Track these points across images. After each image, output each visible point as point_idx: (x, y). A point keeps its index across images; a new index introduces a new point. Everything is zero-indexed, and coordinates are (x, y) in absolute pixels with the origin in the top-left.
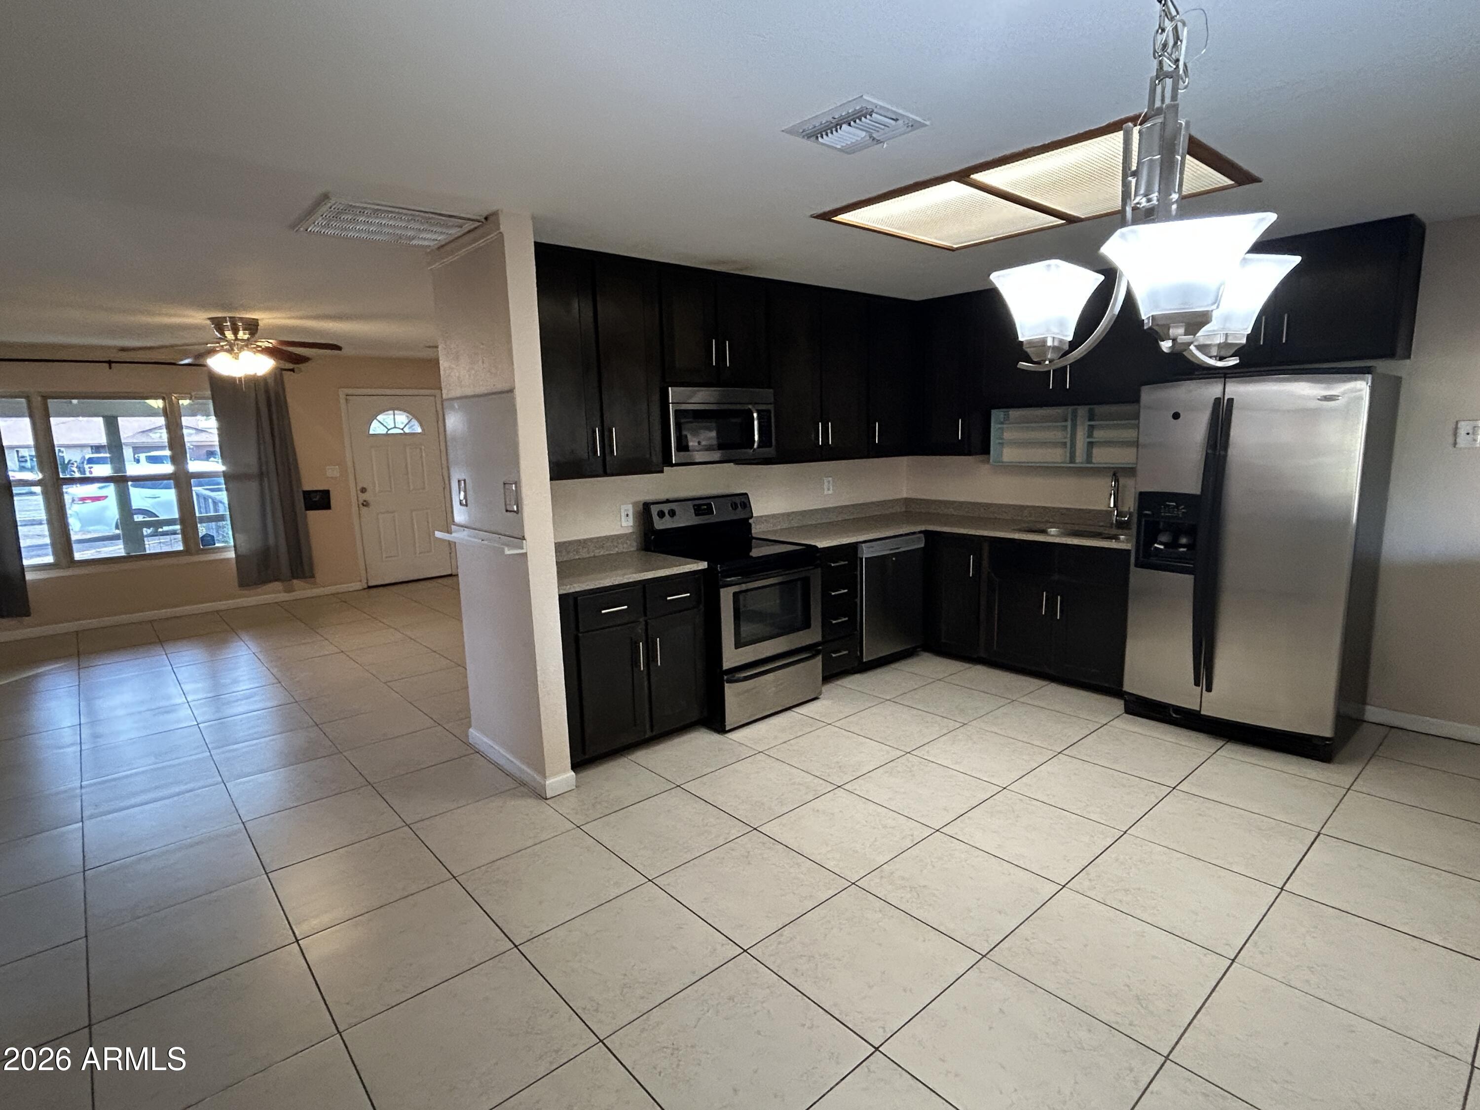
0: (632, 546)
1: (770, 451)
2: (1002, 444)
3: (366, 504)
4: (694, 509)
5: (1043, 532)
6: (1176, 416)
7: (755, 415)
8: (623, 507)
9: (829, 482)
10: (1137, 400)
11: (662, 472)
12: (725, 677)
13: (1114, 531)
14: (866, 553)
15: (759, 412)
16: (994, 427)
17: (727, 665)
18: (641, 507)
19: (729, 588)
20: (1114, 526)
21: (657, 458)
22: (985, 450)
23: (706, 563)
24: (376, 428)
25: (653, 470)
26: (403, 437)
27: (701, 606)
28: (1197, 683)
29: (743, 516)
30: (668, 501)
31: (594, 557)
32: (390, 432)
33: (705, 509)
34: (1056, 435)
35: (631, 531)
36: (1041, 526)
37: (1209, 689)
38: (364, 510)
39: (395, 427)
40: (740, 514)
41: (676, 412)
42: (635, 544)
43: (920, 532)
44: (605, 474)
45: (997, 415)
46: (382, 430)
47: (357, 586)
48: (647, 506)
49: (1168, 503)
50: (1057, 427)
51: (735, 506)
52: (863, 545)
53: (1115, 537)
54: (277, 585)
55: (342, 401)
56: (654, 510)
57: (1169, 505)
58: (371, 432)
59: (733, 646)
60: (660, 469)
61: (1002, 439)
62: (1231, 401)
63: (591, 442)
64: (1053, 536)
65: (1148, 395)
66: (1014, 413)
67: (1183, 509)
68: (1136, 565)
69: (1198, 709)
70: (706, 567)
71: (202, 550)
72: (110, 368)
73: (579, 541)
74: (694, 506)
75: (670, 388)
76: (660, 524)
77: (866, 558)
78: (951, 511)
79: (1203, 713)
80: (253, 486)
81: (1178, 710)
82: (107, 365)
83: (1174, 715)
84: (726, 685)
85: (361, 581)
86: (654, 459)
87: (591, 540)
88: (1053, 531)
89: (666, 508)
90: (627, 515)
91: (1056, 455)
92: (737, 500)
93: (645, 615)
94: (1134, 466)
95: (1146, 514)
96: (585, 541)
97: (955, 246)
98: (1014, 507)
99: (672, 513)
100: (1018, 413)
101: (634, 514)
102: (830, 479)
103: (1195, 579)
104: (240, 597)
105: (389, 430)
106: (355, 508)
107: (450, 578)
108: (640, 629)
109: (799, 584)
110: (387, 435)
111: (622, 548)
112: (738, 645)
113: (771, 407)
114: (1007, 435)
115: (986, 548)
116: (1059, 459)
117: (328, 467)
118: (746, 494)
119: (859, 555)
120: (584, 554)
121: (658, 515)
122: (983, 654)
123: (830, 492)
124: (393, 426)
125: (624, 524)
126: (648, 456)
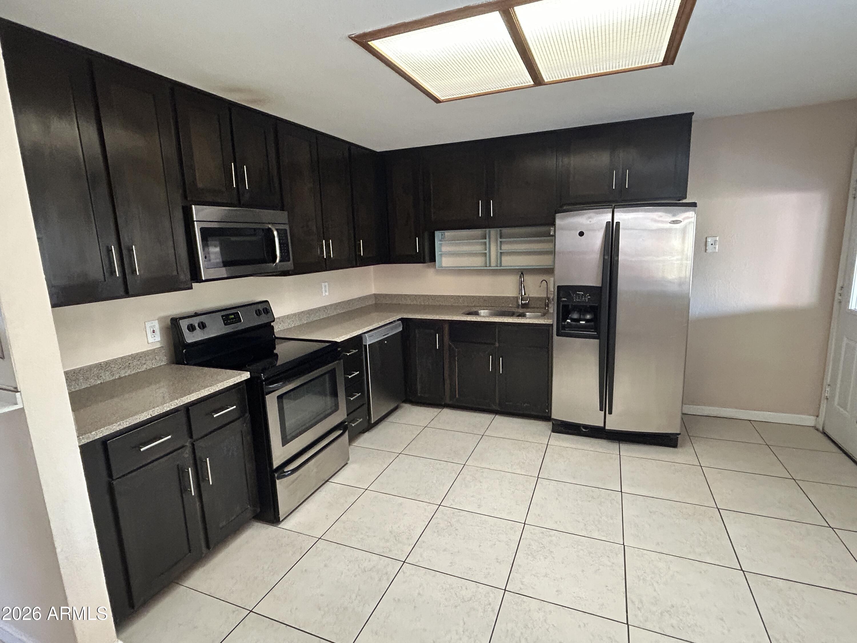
0: (162, 360)
1: (289, 265)
2: (441, 255)
4: (223, 319)
5: (476, 314)
6: (581, 234)
7: (275, 233)
8: (148, 325)
9: (325, 286)
10: (553, 224)
11: (191, 288)
12: (276, 475)
13: (521, 311)
14: (369, 341)
15: (277, 230)
16: (437, 243)
17: (276, 463)
18: (169, 321)
19: (273, 393)
20: (520, 306)
21: (185, 275)
22: (433, 259)
23: (249, 373)
25: (182, 287)
27: (247, 415)
28: (601, 410)
29: (266, 321)
30: (196, 315)
31: (120, 378)
33: (232, 319)
34: (478, 248)
35: (158, 345)
36: (474, 309)
37: (610, 413)
40: (263, 320)
41: (203, 230)
42: (165, 359)
43: (398, 320)
44: (127, 294)
45: (438, 234)
48: (175, 322)
49: (578, 293)
50: (478, 242)
51: (258, 313)
52: (366, 335)
53: (523, 315)
56: (184, 324)
57: (579, 294)
59: (281, 445)
60: (189, 286)
61: (442, 252)
62: (618, 224)
63: (106, 262)
64: (484, 316)
65: (561, 221)
66: (448, 234)
67: (589, 296)
68: (558, 335)
69: (602, 425)
70: (249, 376)
73: (100, 364)
74: (222, 316)
75: (193, 206)
76: (190, 338)
77: (369, 345)
78: (409, 302)
79: (607, 428)
81: (586, 427)
83: (584, 430)
84: (277, 481)
86: (182, 277)
87: (115, 361)
88: (482, 312)
89: (195, 321)
90: (154, 331)
91: (478, 262)
92: (260, 307)
93: (191, 437)
94: (552, 267)
95: (564, 301)
96: (107, 364)
97: (442, 98)
98: (452, 297)
99: (202, 326)
100: (453, 233)
101: (161, 329)
102: (326, 284)
103: (600, 342)
108: (187, 454)
109: (327, 377)
111: (150, 365)
112: (285, 441)
113: (287, 227)
114: (445, 249)
115: (446, 328)
116: (480, 264)
118: (267, 301)
119: (364, 343)
120: (107, 377)
121: (189, 329)
122: (448, 401)
123: (327, 294)
125: (151, 340)
126: (175, 273)
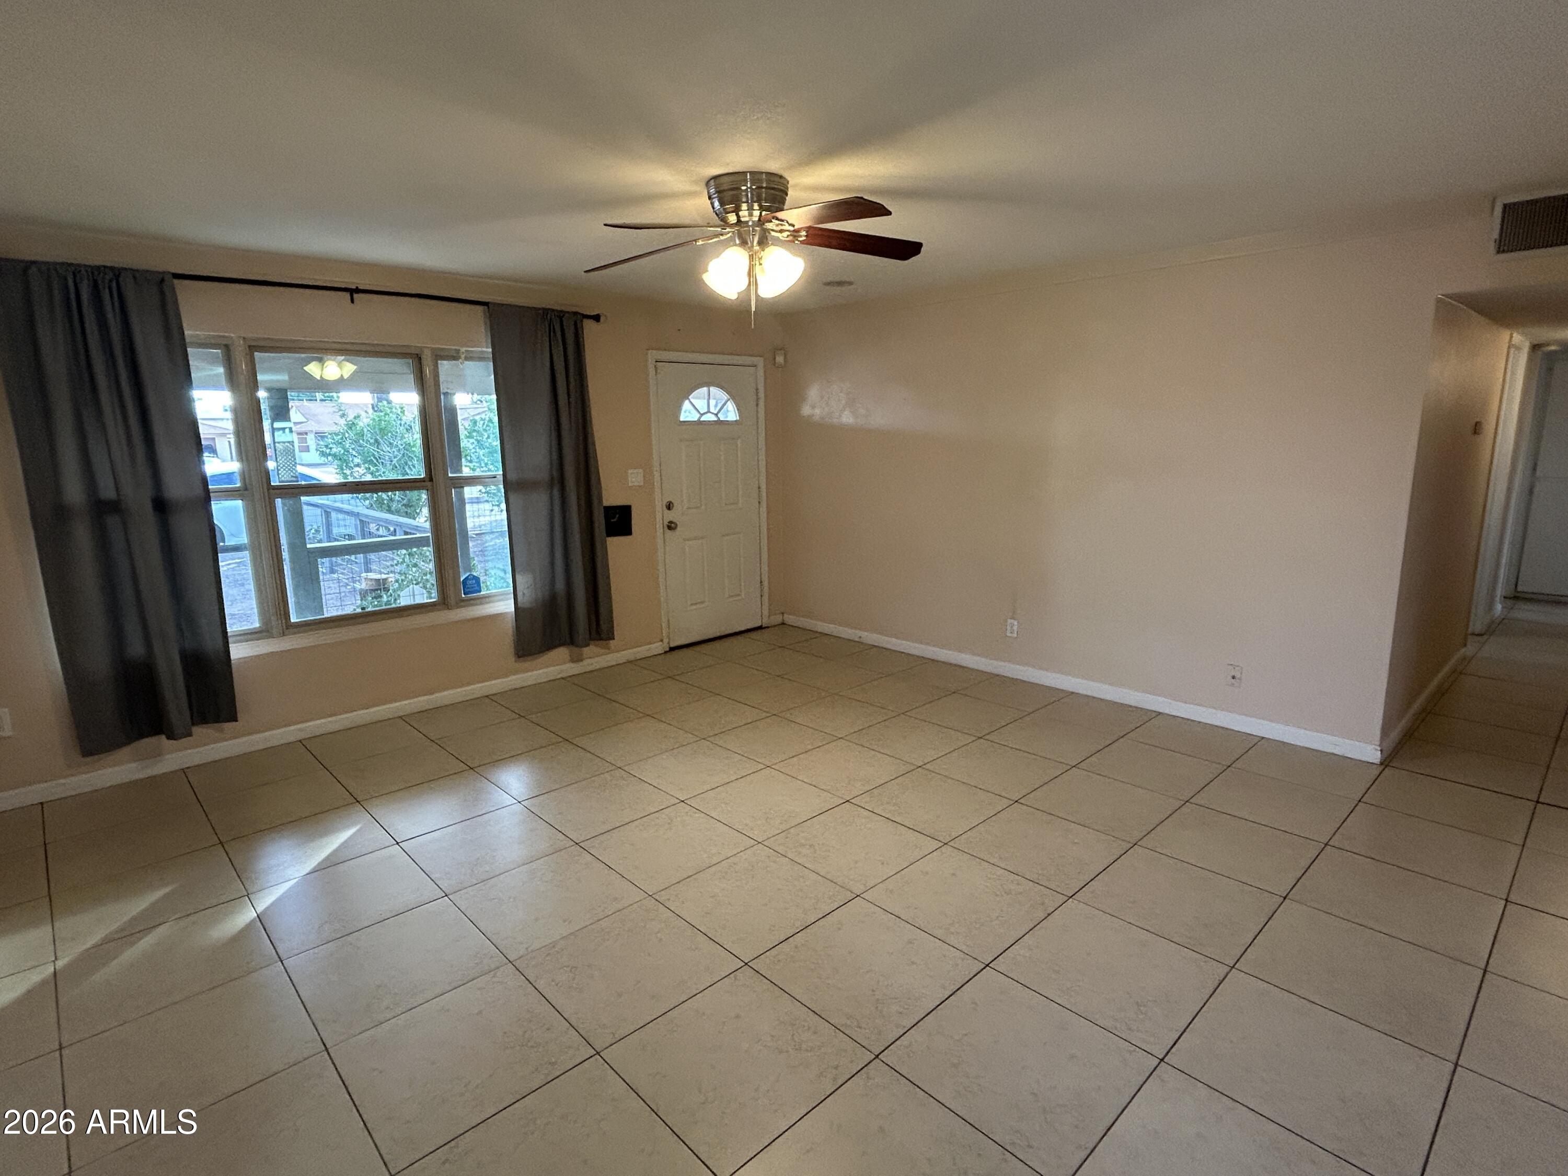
3: (671, 526)
24: (688, 413)
26: (717, 426)
32: (703, 418)
38: (668, 532)
39: (709, 412)
46: (694, 417)
47: (657, 648)
54: (562, 652)
55: (652, 371)
58: (682, 419)
71: (463, 600)
72: (352, 301)
80: (541, 501)
82: (348, 295)
85: (662, 641)
104: (516, 672)
105: (702, 415)
106: (660, 531)
107: (759, 632)
110: (699, 423)
117: (630, 471)
124: (706, 411)
